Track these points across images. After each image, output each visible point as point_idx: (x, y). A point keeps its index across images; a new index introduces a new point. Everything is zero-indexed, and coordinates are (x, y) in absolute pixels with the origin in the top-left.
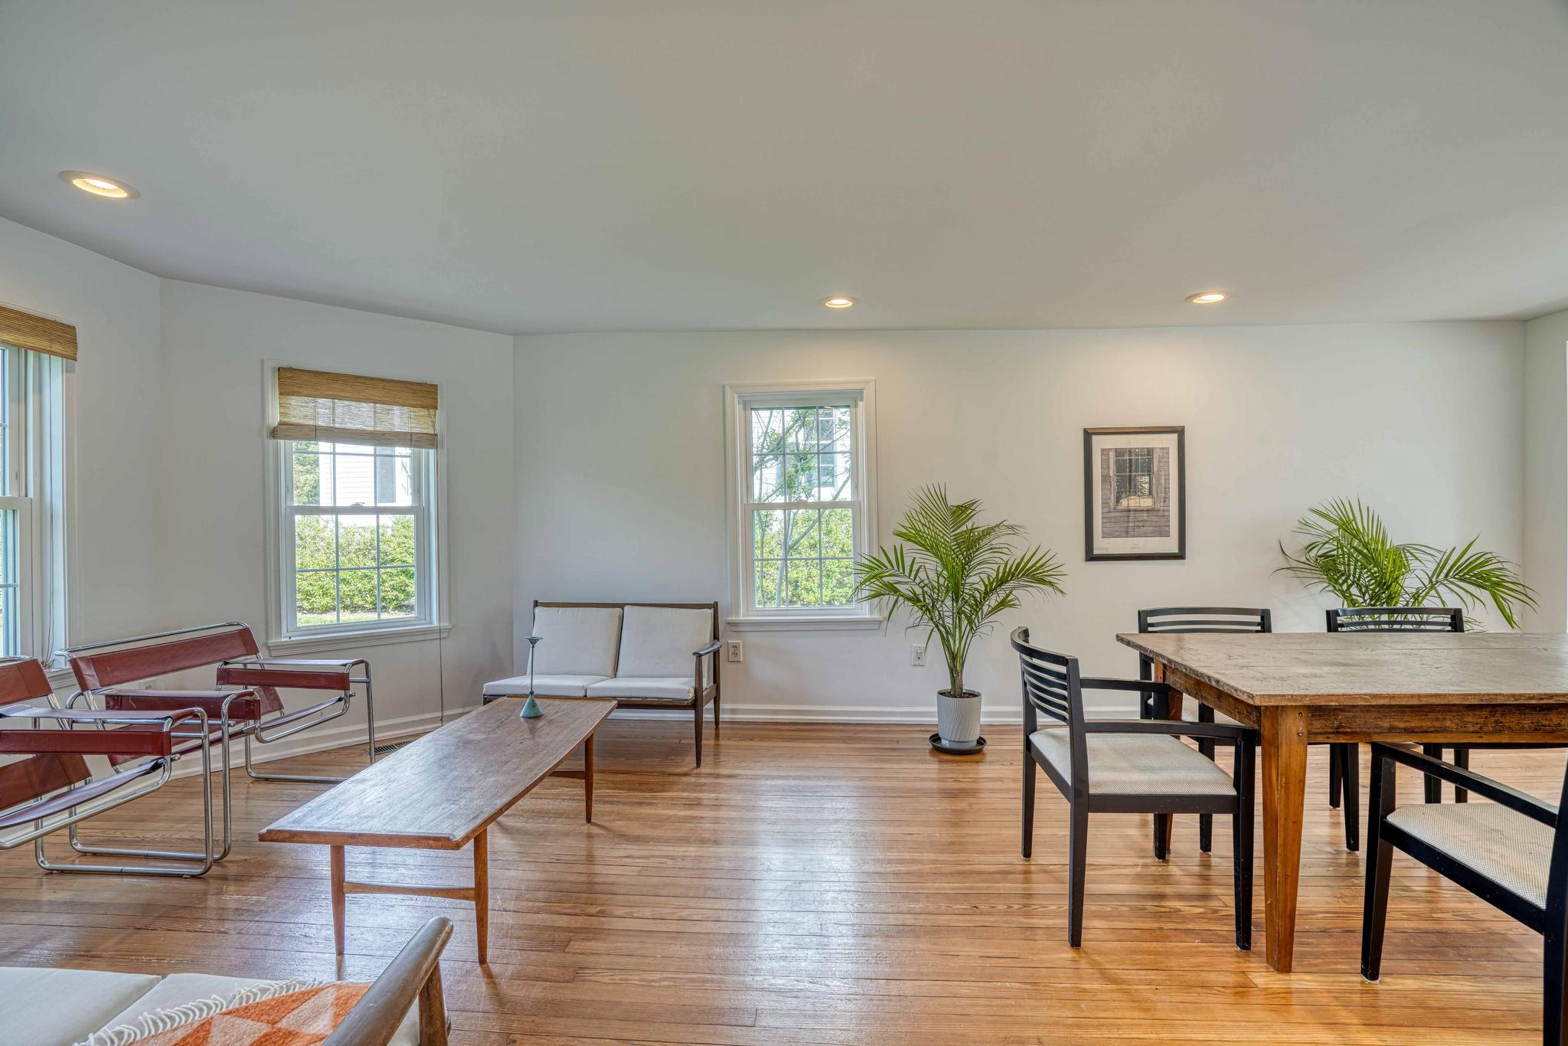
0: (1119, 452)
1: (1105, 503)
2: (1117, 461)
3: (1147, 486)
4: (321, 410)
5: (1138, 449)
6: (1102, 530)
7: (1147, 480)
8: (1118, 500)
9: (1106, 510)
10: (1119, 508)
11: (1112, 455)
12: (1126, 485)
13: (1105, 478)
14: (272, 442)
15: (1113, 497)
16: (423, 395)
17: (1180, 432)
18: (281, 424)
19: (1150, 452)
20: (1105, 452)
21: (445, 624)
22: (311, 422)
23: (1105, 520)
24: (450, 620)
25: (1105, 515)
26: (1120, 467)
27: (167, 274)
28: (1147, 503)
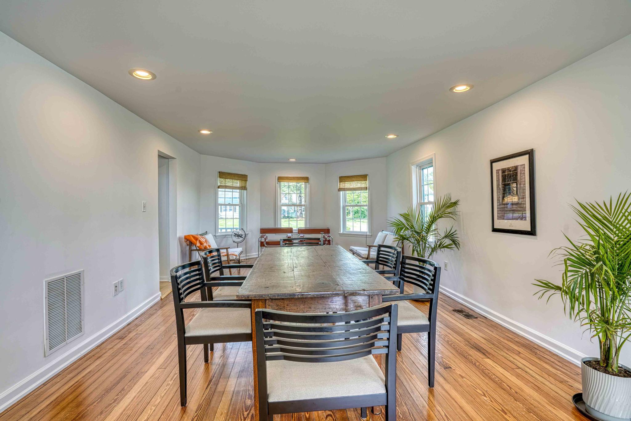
0: (504, 171)
1: (498, 200)
2: (503, 176)
3: (515, 189)
4: (347, 185)
5: (511, 167)
6: (497, 215)
7: (515, 186)
8: (503, 197)
9: (499, 204)
10: (504, 202)
11: (500, 172)
12: (506, 189)
13: (498, 185)
14: (339, 192)
15: (501, 196)
16: (364, 177)
17: (530, 153)
18: (339, 188)
19: (516, 168)
20: (498, 171)
21: (370, 234)
22: (344, 187)
23: (498, 210)
24: (371, 233)
25: (498, 207)
26: (504, 179)
27: (326, 163)
28: (515, 199)
